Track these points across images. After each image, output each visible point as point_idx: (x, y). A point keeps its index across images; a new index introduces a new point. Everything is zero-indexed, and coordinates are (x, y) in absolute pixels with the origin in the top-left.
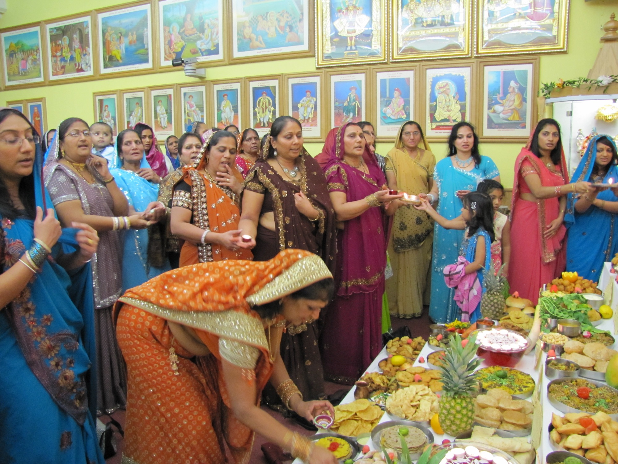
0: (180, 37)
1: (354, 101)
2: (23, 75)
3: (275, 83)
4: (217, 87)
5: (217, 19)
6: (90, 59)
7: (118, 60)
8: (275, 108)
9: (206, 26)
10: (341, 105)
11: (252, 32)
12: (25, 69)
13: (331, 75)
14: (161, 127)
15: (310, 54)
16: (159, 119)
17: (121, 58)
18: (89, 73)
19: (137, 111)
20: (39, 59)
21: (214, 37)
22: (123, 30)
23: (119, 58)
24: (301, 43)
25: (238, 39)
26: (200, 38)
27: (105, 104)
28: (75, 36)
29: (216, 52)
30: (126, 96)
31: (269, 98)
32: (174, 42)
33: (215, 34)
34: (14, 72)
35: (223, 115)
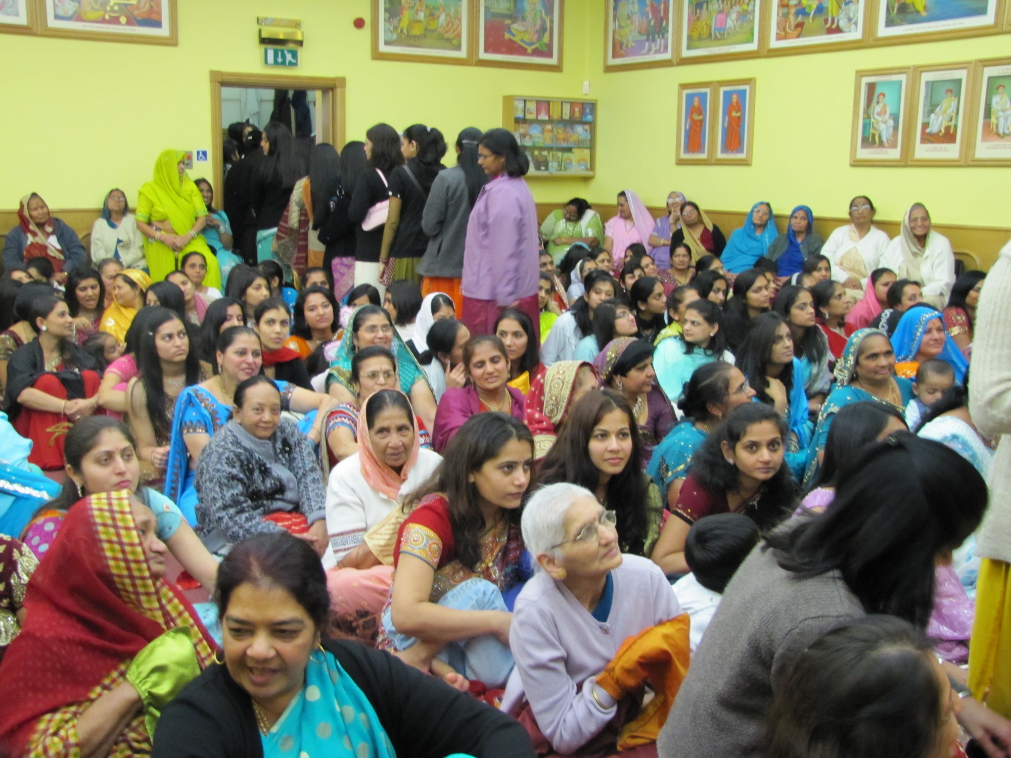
2: (716, 38)
6: (859, 9)
7: (918, 12)
12: (722, 28)
14: (998, 134)
16: (993, 120)
17: (925, 8)
18: (855, 34)
19: (948, 104)
20: (753, 11)
23: (920, 7)
27: (878, 91)
30: (926, 77)
34: (700, 34)
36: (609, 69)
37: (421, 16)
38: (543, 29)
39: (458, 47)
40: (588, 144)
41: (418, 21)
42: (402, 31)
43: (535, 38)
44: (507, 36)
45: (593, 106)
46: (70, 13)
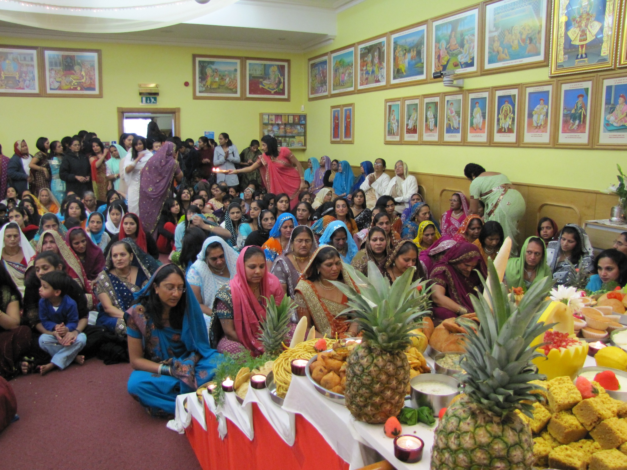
0: (446, 52)
1: (581, 108)
2: (342, 85)
3: (514, 92)
4: (472, 96)
5: (474, 35)
6: (384, 71)
7: (403, 73)
8: (514, 115)
9: (465, 42)
10: (569, 112)
11: (500, 46)
12: (343, 81)
13: (562, 84)
14: (429, 129)
15: (545, 64)
16: (428, 123)
17: (405, 71)
18: (383, 83)
19: (414, 116)
20: (353, 72)
21: (471, 51)
22: (407, 48)
23: (403, 71)
24: (538, 54)
25: (489, 53)
26: (461, 53)
27: (392, 108)
28: (376, 53)
29: (472, 65)
30: (407, 102)
31: (510, 106)
32: (442, 56)
33: (472, 48)
35: (475, 121)
36: (310, 100)
37: (217, 79)
38: (280, 82)
39: (236, 92)
40: (303, 134)
41: (216, 82)
42: (207, 86)
43: (275, 87)
44: (261, 86)
45: (305, 117)
46: (56, 87)
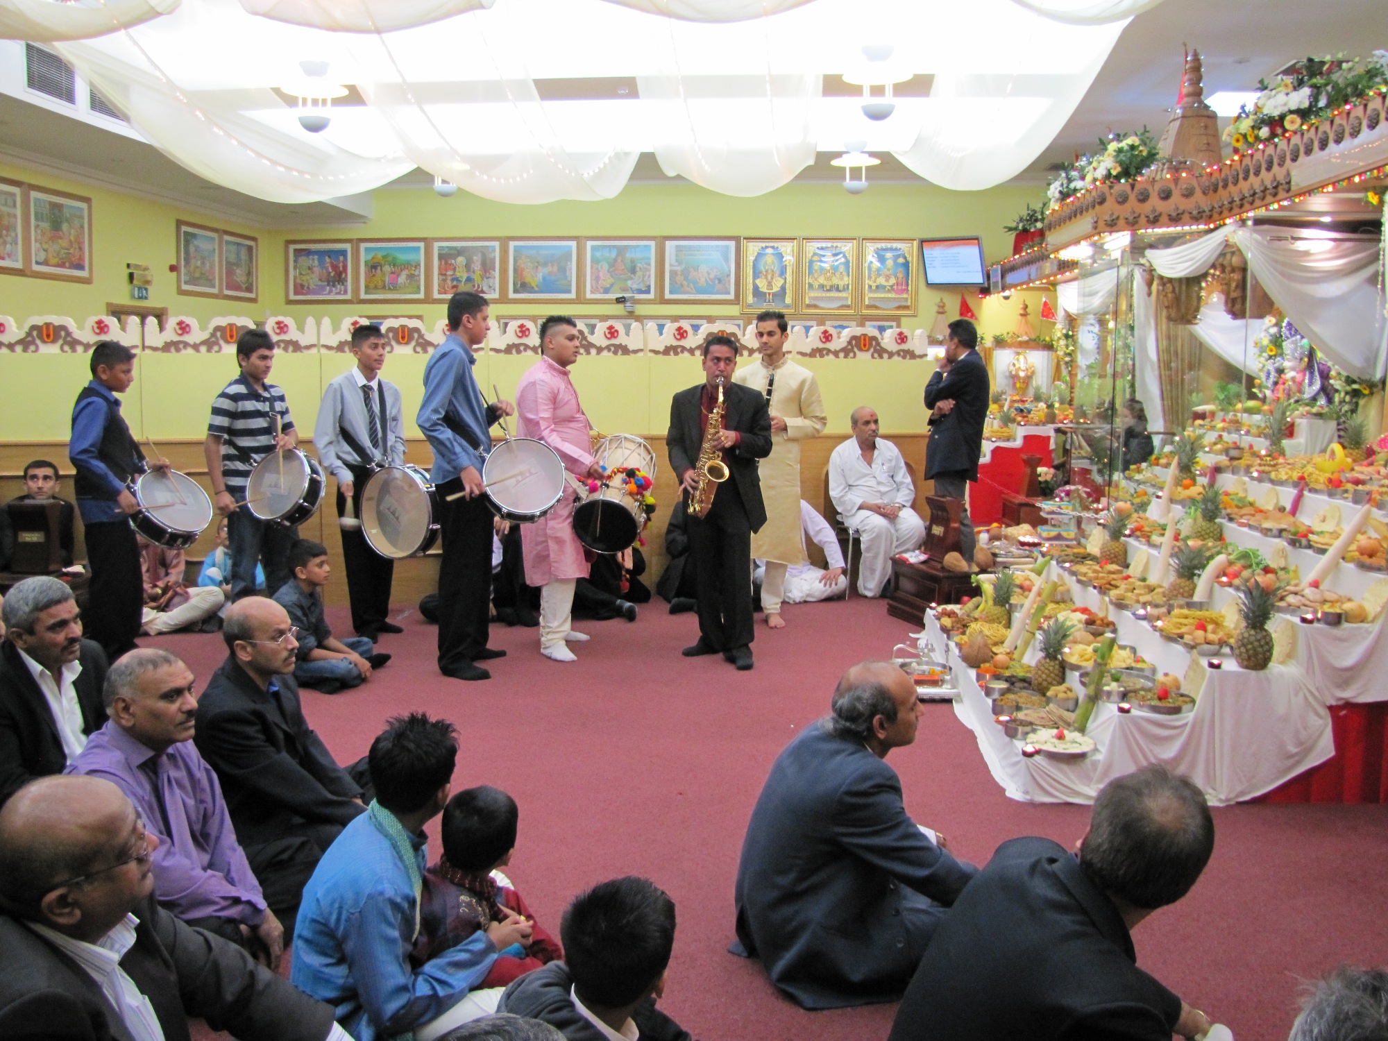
0: (609, 275)
5: (649, 265)
6: (495, 282)
7: (534, 288)
9: (638, 269)
11: (683, 280)
12: (394, 283)
15: (737, 300)
17: (537, 286)
20: (419, 275)
21: (645, 280)
22: (542, 260)
23: (534, 285)
24: (728, 293)
25: (670, 284)
26: (631, 279)
28: (475, 258)
29: (648, 292)
32: (602, 278)
33: (646, 277)
34: (376, 285)
36: (293, 302)
37: (199, 263)
38: (249, 274)
39: (215, 286)
41: (197, 268)
42: (191, 275)
43: (246, 279)
44: (235, 278)
46: (43, 260)
